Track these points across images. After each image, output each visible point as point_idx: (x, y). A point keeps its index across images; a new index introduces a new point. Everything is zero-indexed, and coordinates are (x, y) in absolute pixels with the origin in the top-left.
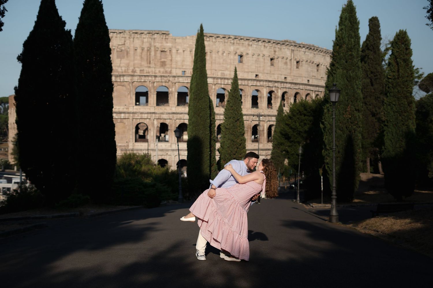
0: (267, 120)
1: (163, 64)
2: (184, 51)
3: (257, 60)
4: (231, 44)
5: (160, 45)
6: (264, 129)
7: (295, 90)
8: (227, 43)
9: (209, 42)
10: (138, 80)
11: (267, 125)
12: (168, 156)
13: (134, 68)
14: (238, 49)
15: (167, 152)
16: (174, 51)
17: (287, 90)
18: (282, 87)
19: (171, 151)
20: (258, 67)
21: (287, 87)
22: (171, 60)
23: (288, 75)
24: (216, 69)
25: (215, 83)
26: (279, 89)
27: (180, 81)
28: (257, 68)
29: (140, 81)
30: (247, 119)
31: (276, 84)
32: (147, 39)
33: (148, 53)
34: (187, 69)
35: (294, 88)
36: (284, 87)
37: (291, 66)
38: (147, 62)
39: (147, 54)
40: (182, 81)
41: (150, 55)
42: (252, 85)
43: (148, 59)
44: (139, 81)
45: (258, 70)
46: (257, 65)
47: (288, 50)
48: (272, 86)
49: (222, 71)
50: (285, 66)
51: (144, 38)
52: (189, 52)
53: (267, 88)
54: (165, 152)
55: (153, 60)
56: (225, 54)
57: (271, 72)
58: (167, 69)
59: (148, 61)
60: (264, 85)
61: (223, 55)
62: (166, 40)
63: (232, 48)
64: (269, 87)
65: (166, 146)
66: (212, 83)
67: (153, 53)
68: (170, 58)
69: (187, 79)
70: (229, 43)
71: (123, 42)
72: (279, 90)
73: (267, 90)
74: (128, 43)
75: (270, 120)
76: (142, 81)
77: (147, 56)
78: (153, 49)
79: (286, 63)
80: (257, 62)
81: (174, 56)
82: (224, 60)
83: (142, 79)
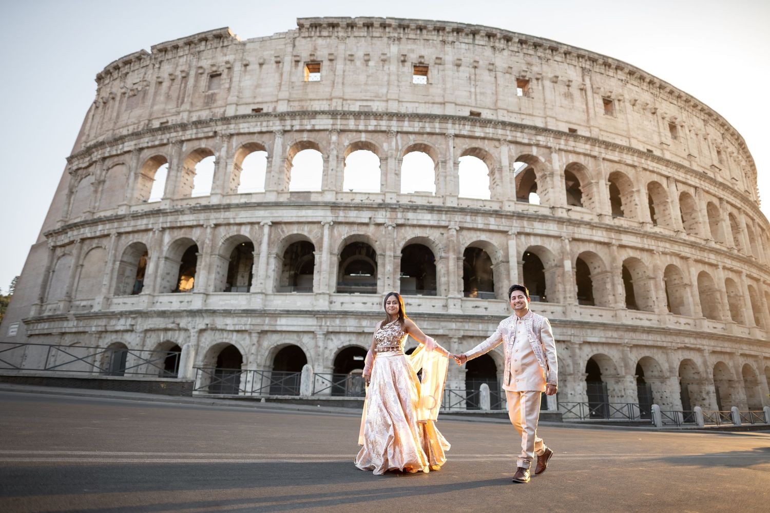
0: (515, 230)
1: (210, 100)
2: (261, 65)
3: (473, 77)
4: (391, 42)
5: (210, 62)
6: (507, 256)
7: (607, 164)
8: (380, 39)
9: (328, 40)
10: (148, 142)
11: (518, 245)
12: (182, 333)
13: (149, 120)
14: (412, 51)
15: (178, 320)
16: (238, 68)
17: (582, 160)
18: (562, 147)
19: (188, 316)
20: (476, 95)
21: (578, 150)
22: (229, 89)
23: (579, 125)
24: (346, 97)
25: (339, 127)
26: (551, 152)
27: (242, 131)
28: (473, 97)
29: (153, 143)
30: (443, 224)
31: (542, 139)
32: (185, 57)
33: (183, 85)
34: (266, 102)
35: (603, 155)
36: (570, 148)
37: (587, 104)
38: (178, 102)
39: (180, 87)
40: (246, 131)
41: (185, 87)
42: (457, 132)
43: (181, 96)
44: (150, 144)
45: (476, 100)
46: (473, 90)
47: (572, 67)
48: (526, 141)
49: (363, 100)
50: (565, 102)
51: (180, 57)
52: (274, 66)
53: (512, 146)
54: (171, 320)
55: (189, 96)
56: (371, 63)
57: (520, 109)
58: (216, 110)
59: (180, 101)
60: (500, 137)
61: (367, 65)
62: (225, 49)
63: (394, 50)
64: (518, 146)
65: (181, 302)
66: (330, 127)
67: (191, 81)
68: (227, 86)
69: (259, 124)
70: (385, 39)
71: (142, 76)
72: (555, 156)
73: (513, 151)
74: (150, 76)
75: (527, 230)
76: (157, 143)
77: (180, 91)
78: (193, 73)
79: (568, 95)
80: (473, 83)
81: (236, 79)
82: (368, 76)
83: (156, 139)
